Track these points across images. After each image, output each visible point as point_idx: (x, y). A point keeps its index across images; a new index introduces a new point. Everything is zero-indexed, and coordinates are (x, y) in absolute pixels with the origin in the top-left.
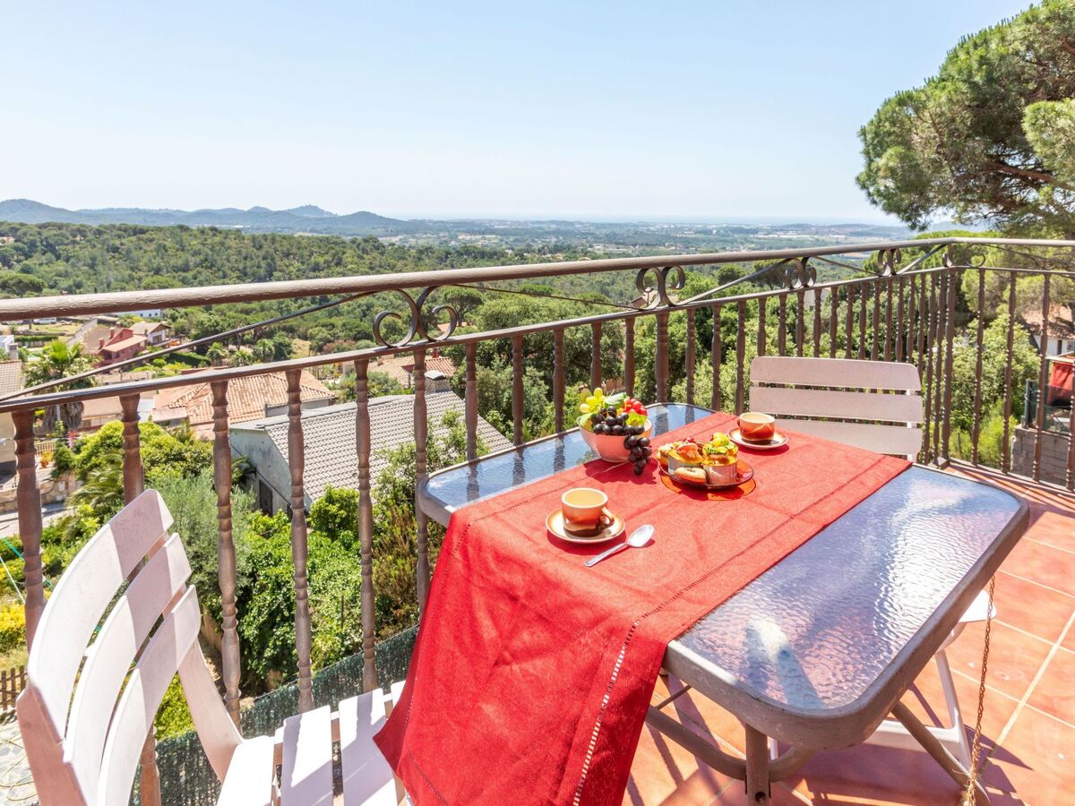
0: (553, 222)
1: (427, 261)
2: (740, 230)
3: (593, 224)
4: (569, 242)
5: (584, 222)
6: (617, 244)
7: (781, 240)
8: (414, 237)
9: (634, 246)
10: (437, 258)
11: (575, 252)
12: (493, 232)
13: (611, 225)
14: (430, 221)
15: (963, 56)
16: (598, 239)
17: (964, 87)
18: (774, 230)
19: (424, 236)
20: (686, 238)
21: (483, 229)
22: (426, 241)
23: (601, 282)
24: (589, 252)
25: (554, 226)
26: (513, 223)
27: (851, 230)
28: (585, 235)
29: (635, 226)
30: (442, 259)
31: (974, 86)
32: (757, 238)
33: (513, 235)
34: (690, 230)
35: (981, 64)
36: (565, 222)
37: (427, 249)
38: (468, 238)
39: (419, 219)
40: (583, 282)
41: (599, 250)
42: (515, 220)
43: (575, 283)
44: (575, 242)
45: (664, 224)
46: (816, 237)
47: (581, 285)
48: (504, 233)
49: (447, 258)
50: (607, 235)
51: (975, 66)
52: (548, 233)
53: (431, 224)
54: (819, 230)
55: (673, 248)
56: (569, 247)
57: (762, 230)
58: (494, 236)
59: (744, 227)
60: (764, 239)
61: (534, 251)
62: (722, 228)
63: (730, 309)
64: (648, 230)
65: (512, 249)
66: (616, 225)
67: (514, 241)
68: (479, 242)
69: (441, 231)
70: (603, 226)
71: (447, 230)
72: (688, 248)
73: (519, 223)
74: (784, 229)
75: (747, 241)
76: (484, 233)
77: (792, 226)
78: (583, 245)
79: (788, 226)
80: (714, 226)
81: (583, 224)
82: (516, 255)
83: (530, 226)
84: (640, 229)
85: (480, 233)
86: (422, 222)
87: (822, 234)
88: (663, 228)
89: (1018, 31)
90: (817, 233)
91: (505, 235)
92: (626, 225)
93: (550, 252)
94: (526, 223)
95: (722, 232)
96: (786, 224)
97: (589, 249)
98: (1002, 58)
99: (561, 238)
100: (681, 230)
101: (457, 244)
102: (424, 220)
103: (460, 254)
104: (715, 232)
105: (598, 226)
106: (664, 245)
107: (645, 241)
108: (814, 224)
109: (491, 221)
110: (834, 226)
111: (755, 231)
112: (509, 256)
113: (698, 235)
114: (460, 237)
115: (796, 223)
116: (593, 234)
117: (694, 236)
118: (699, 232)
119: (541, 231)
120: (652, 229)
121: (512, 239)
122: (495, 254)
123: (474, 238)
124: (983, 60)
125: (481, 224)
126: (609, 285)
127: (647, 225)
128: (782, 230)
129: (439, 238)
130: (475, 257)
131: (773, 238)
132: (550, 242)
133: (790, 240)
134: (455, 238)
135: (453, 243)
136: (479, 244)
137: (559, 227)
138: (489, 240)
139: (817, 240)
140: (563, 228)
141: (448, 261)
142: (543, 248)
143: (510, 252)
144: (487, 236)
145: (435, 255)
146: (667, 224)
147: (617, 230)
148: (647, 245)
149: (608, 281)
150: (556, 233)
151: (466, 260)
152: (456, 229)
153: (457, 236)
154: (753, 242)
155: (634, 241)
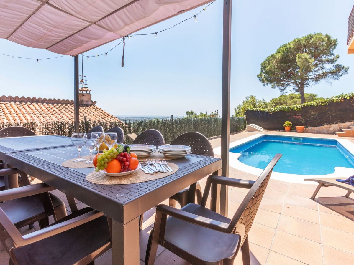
17: (283, 54)
51: (285, 50)
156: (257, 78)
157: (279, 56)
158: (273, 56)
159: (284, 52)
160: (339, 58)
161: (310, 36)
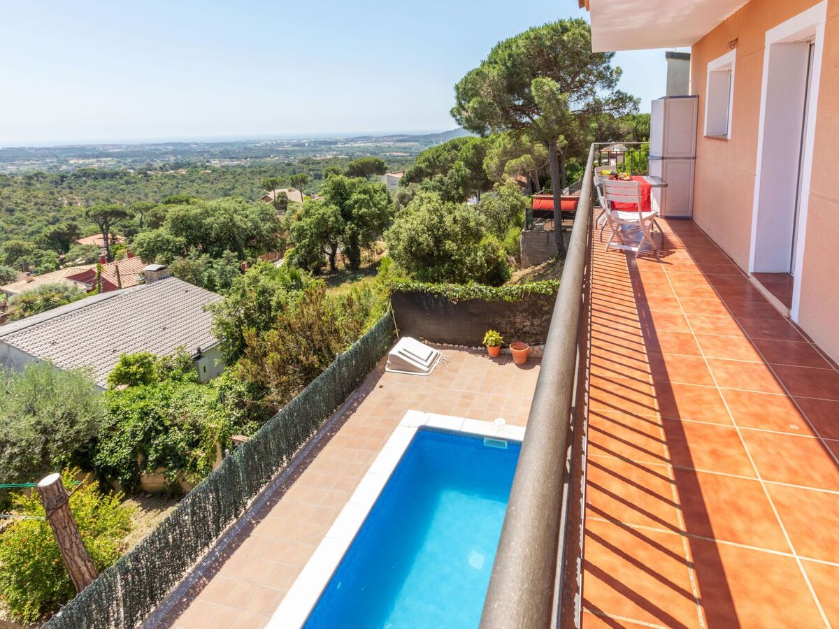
0: (169, 144)
1: (39, 186)
2: (325, 143)
3: (207, 144)
4: (188, 160)
5: (199, 142)
6: (230, 158)
7: (354, 147)
8: (13, 164)
9: (246, 159)
10: (52, 182)
11: (196, 167)
12: (108, 155)
13: (223, 143)
14: (30, 148)
15: (500, 52)
16: (214, 156)
17: (503, 68)
18: (348, 141)
19: (27, 162)
20: (286, 150)
21: (98, 153)
22: (28, 167)
23: (223, 188)
24: (208, 166)
25: (171, 148)
26: (129, 146)
27: (396, 139)
28: (201, 153)
29: (244, 143)
30: (56, 183)
31: (507, 67)
32: (338, 147)
33: (131, 157)
34: (288, 144)
35: (509, 58)
36: (181, 144)
37: (36, 175)
38: (81, 161)
39: (17, 146)
40: (208, 190)
41: (216, 164)
42: (130, 144)
43: (200, 191)
44: (193, 160)
45: (268, 141)
46: (376, 144)
47: (205, 193)
48: (121, 156)
49: (62, 181)
50: (221, 152)
51: (507, 58)
52: (166, 153)
53: (32, 151)
54: (377, 139)
55: (277, 158)
56: (189, 164)
57: (339, 141)
58: (110, 159)
59: (327, 140)
60: (342, 147)
61: (156, 169)
62: (311, 142)
63: (359, 193)
64: (256, 146)
65: (133, 169)
66: (227, 144)
67: (133, 162)
68: (95, 164)
69: (47, 156)
70: (217, 145)
71: (53, 155)
72: (288, 157)
73: (135, 146)
74: (355, 140)
75: (330, 149)
76: (98, 157)
77: (360, 138)
78: (200, 161)
79: (357, 138)
80: (306, 141)
81: (198, 144)
82: (139, 174)
83: (147, 148)
84: (249, 146)
85: (93, 157)
86: (21, 149)
87: (379, 142)
88: (267, 144)
89: (521, 43)
90: (376, 142)
91: (122, 157)
92: (237, 143)
93: (172, 169)
94: (142, 145)
95: (312, 144)
96: (355, 136)
97: (207, 164)
98: (518, 55)
99: (179, 157)
100: (281, 144)
101: (70, 168)
102: (24, 148)
103: (77, 177)
104: (307, 144)
105: (213, 145)
106: (270, 156)
107: (254, 155)
108: (373, 136)
109: (104, 146)
110: (386, 137)
111: (335, 143)
112: (132, 175)
113: (294, 148)
114: (71, 162)
115: (362, 135)
116: (208, 152)
117: (291, 148)
118: (294, 146)
119: (158, 152)
120: (258, 145)
121: (130, 160)
122: (117, 173)
123: (87, 161)
124: (510, 56)
125: (94, 149)
126: (230, 190)
127: (254, 142)
128: (353, 141)
129: (46, 163)
130: (95, 179)
131: (348, 147)
132: (168, 161)
133: (359, 147)
134: (67, 162)
135: (64, 167)
136: (96, 166)
137: (175, 147)
138: (105, 162)
139: (377, 146)
140: (179, 148)
141: (65, 184)
142: (164, 166)
143: (132, 171)
144: (102, 159)
145: (48, 179)
146: (270, 141)
147: (229, 148)
148: (256, 157)
149: (229, 187)
150: (174, 153)
151: (85, 182)
152: (64, 155)
153: (67, 161)
154: (335, 151)
155: (245, 155)
156: (451, 116)
157: (494, 73)
158: (479, 73)
159: (505, 64)
160: (622, 75)
161: (561, 26)
